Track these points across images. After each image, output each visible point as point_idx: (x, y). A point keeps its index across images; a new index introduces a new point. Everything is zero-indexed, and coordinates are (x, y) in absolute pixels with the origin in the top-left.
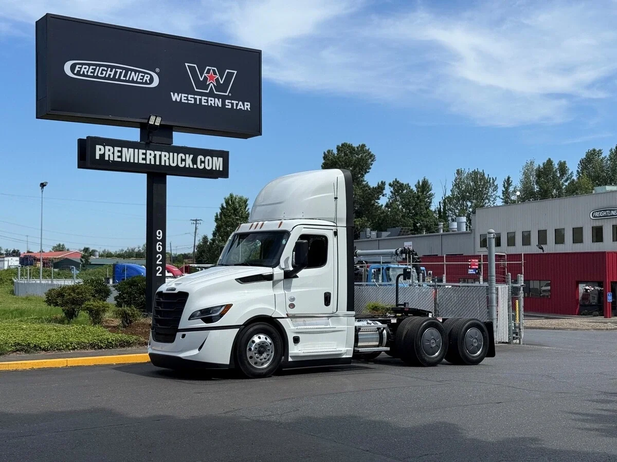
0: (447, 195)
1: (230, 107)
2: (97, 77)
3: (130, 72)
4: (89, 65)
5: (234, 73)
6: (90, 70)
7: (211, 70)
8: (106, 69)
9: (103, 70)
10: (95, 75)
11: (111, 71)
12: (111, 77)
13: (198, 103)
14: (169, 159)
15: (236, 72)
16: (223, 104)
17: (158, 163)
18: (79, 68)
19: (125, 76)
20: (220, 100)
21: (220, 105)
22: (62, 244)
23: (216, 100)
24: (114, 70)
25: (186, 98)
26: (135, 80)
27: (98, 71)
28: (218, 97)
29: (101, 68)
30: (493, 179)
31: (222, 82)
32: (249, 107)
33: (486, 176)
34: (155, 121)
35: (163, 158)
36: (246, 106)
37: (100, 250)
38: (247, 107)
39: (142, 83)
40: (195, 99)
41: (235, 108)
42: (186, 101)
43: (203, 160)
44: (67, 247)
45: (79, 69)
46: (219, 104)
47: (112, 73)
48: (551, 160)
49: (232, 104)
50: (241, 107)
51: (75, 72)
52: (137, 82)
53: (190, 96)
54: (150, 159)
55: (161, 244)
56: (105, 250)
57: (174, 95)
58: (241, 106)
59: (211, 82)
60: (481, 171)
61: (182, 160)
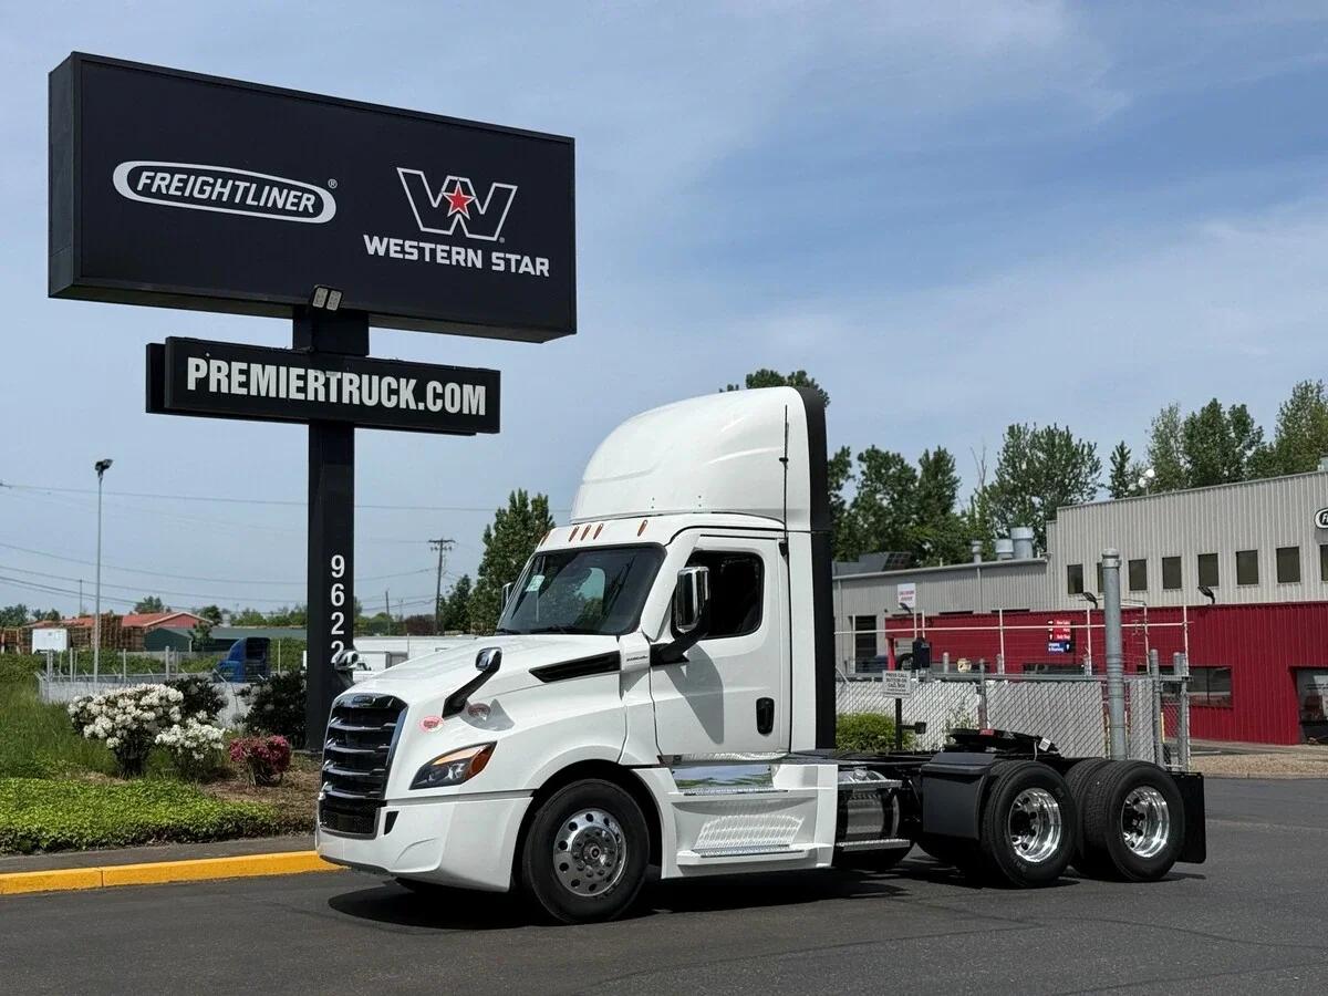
0: (987, 483)
1: (502, 268)
2: (191, 199)
3: (267, 188)
4: (172, 172)
5: (511, 190)
6: (175, 183)
7: (458, 185)
8: (211, 180)
9: (205, 183)
10: (187, 194)
11: (224, 185)
12: (225, 199)
13: (427, 259)
14: (360, 388)
15: (515, 188)
16: (487, 260)
17: (333, 399)
18: (148, 177)
19: (257, 197)
20: (480, 252)
21: (479, 265)
22: (155, 597)
23: (470, 251)
24: (230, 182)
25: (398, 249)
26: (280, 206)
27: (194, 187)
28: (474, 245)
29: (201, 179)
30: (1090, 447)
31: (482, 212)
32: (545, 268)
33: (1075, 441)
34: (328, 299)
35: (346, 388)
36: (539, 267)
37: (237, 609)
38: (542, 267)
39: (296, 214)
40: (421, 251)
41: (513, 270)
42: (401, 256)
43: (439, 390)
44: (165, 603)
45: (149, 181)
46: (476, 262)
47: (227, 191)
48: (1219, 402)
49: (508, 262)
50: (527, 270)
51: (140, 188)
52: (284, 211)
53: (408, 243)
54: (316, 390)
55: (342, 587)
56: (248, 610)
57: (371, 241)
58: (527, 266)
59: (458, 212)
60: (1062, 428)
61: (392, 392)
